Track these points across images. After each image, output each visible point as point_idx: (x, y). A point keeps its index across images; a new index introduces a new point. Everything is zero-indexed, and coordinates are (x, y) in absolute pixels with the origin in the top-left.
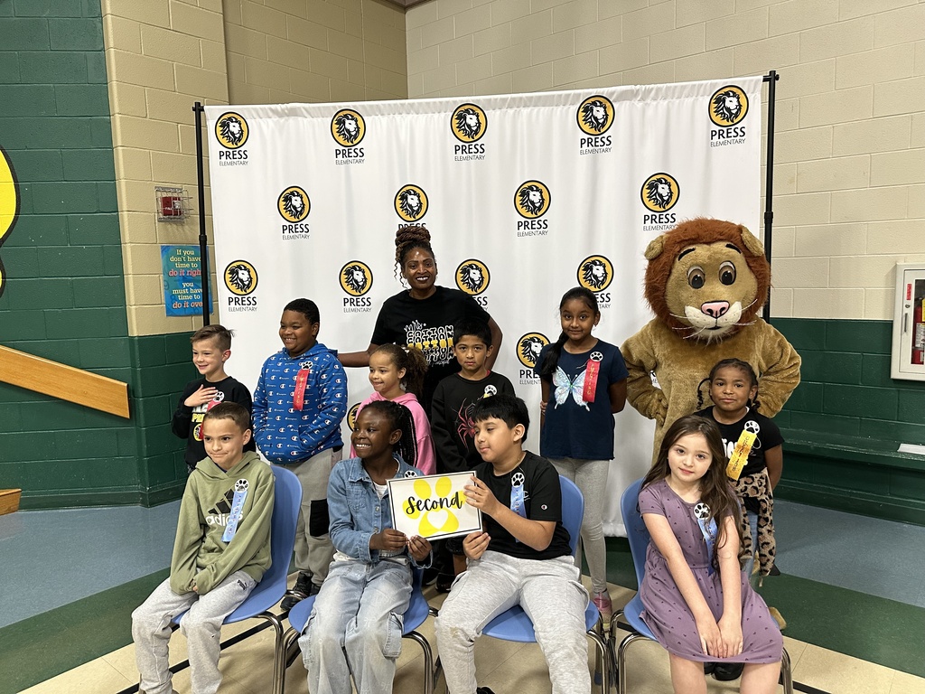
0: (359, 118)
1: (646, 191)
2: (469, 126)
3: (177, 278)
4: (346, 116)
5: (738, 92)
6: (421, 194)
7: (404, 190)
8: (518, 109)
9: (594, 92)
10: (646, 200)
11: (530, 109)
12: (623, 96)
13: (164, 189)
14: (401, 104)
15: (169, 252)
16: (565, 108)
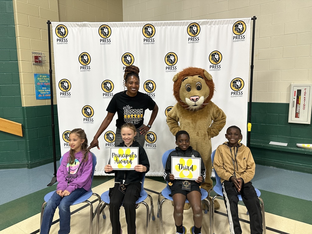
0: (109, 28)
1: (211, 57)
2: (149, 32)
3: (40, 86)
4: (104, 27)
5: (243, 23)
6: (132, 56)
7: (125, 54)
8: (166, 27)
9: (193, 21)
10: (211, 60)
11: (171, 27)
12: (203, 23)
13: (35, 53)
14: (125, 23)
15: (37, 76)
16: (183, 27)
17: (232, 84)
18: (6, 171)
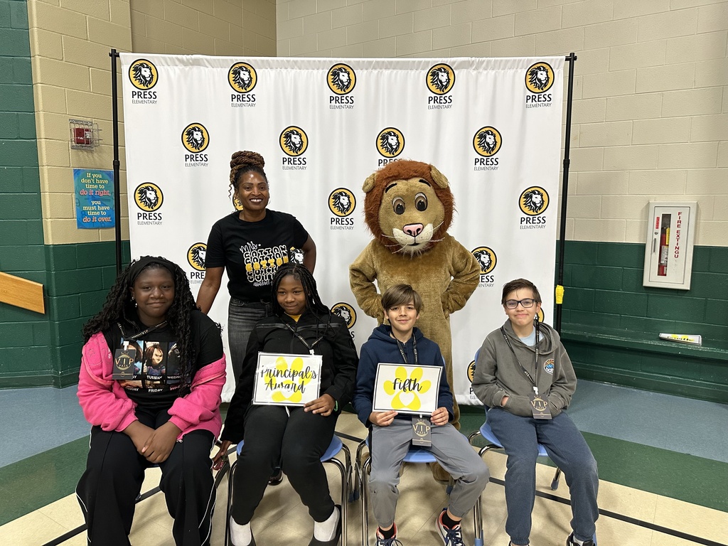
0: (252, 70)
1: (477, 140)
2: (342, 82)
3: (87, 197)
4: (241, 68)
5: (547, 67)
6: (303, 133)
7: (288, 130)
8: (381, 71)
9: (440, 60)
10: (477, 147)
11: (390, 71)
12: (462, 66)
13: (77, 122)
15: (80, 175)
16: (418, 72)
17: (523, 200)
18: (5, 393)
